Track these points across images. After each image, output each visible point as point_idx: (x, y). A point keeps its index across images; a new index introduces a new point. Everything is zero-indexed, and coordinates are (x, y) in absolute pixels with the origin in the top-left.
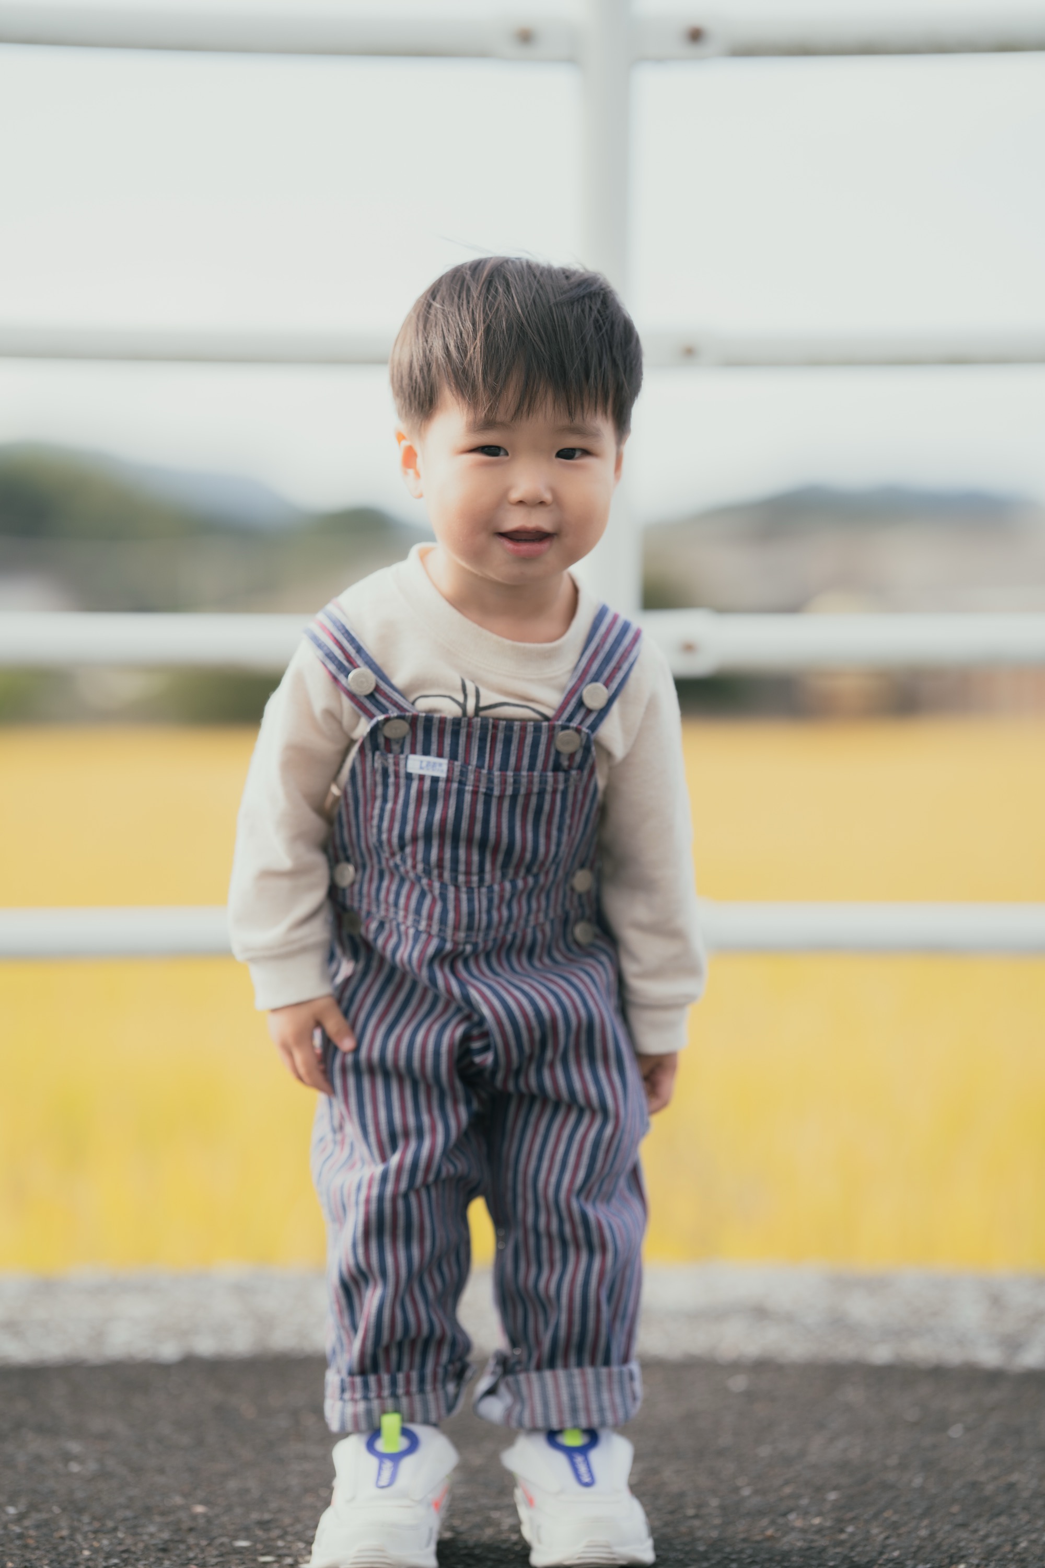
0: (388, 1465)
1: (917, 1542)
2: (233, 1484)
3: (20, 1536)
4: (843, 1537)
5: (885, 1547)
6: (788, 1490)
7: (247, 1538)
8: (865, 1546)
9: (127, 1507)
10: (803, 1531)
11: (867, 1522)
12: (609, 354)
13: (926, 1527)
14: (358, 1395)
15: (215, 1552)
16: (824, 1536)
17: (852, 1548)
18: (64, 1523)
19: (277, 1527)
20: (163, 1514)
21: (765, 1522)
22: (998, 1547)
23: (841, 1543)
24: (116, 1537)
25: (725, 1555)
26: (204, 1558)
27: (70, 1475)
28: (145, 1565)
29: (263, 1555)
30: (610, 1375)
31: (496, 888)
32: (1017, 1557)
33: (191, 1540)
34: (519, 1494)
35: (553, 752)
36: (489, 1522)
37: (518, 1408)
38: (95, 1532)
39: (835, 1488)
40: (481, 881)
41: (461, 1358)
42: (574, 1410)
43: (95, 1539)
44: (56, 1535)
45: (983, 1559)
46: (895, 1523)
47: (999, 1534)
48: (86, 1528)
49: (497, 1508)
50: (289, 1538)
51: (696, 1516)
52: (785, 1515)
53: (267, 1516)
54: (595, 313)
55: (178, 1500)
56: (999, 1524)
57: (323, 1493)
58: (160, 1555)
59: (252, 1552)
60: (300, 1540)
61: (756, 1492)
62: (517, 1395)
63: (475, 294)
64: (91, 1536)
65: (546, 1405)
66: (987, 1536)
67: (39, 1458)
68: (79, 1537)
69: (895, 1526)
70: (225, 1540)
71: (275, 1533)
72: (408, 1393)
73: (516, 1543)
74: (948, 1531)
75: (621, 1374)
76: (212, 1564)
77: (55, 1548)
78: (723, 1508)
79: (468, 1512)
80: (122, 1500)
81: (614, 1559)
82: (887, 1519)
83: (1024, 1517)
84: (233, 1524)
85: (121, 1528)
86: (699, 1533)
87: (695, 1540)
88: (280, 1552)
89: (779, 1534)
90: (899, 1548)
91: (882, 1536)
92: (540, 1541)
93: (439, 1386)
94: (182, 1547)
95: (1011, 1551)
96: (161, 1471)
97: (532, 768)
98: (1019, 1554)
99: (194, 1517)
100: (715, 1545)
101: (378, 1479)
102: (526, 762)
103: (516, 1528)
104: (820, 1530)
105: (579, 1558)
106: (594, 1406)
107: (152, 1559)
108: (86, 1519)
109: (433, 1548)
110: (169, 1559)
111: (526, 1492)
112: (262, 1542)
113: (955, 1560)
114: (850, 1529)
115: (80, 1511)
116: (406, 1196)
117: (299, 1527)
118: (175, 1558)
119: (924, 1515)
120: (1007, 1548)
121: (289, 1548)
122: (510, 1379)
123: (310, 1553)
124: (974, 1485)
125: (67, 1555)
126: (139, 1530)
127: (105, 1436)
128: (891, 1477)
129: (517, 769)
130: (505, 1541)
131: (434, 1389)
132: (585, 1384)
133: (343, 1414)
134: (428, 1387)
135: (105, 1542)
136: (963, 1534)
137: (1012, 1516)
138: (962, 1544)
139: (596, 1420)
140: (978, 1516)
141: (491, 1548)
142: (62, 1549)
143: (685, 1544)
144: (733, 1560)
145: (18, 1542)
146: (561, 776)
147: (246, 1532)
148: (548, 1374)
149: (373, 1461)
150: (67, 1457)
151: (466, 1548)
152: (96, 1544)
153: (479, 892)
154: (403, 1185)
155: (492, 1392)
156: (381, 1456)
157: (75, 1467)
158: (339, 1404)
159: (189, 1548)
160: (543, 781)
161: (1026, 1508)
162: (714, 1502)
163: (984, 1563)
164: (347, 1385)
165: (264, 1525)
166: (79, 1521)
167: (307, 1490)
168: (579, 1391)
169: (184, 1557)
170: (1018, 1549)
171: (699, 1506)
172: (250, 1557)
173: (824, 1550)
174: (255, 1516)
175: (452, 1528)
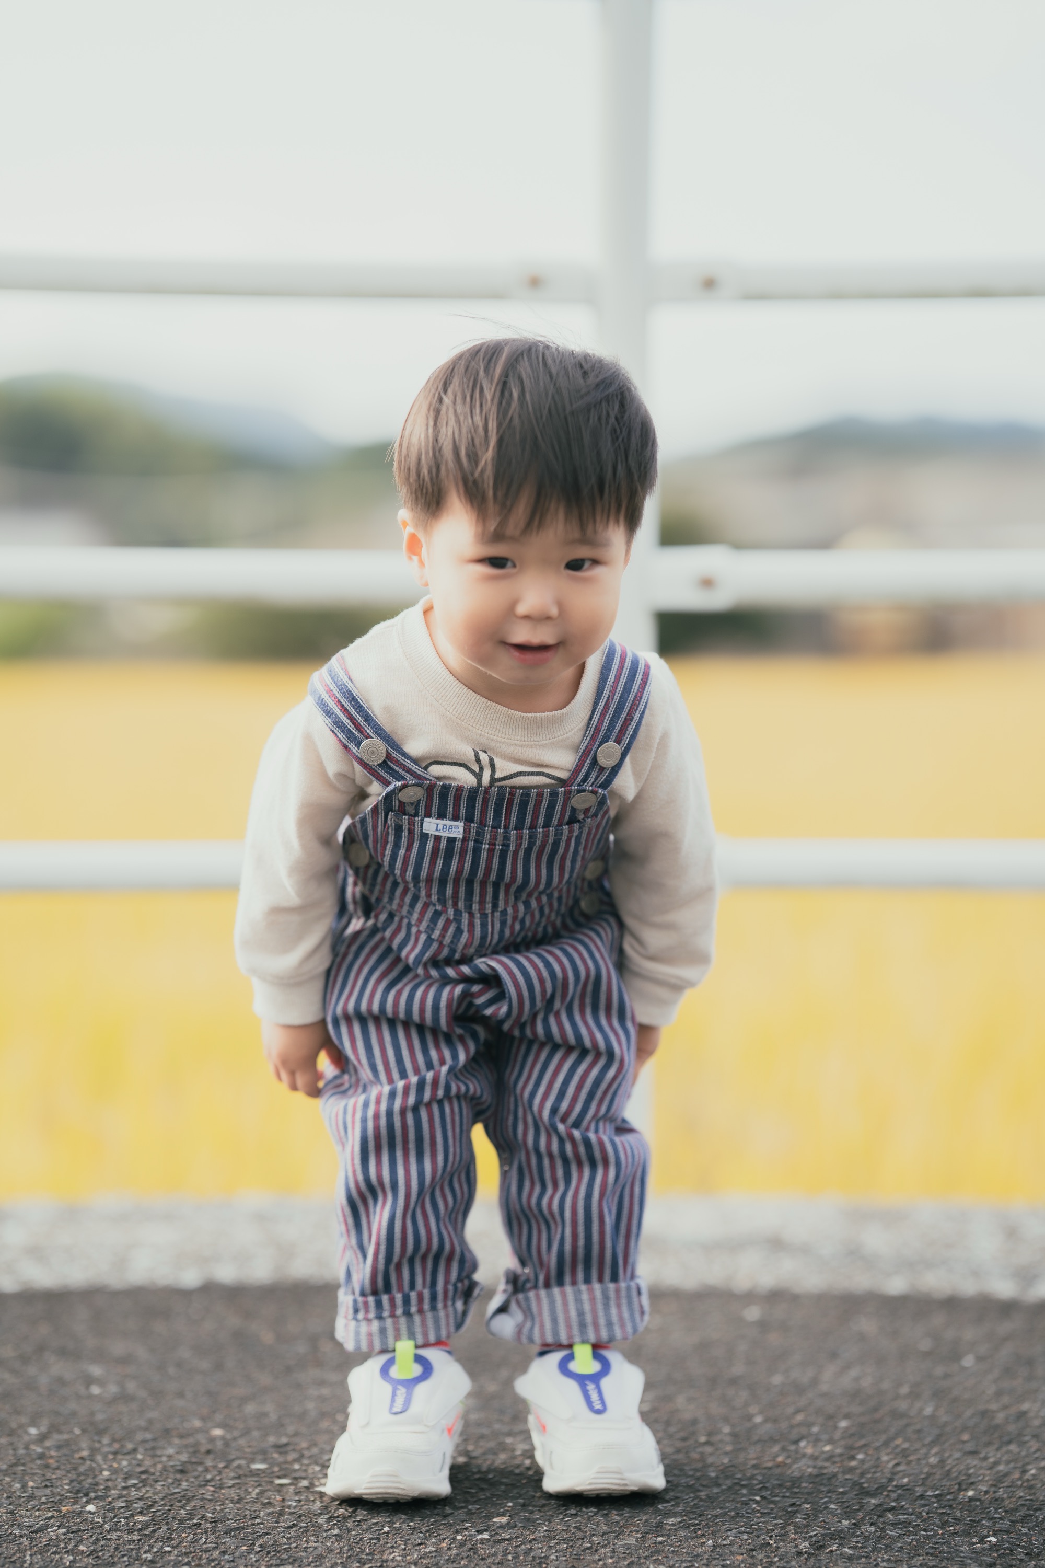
0: (402, 1391)
1: (926, 1470)
2: (250, 1408)
3: (41, 1456)
4: (853, 1463)
5: (894, 1474)
6: (800, 1417)
7: (264, 1461)
8: (875, 1473)
9: (146, 1429)
10: (814, 1458)
11: (877, 1449)
12: (624, 464)
13: (935, 1454)
14: (372, 1315)
15: (232, 1475)
16: (835, 1463)
17: (862, 1475)
18: (84, 1445)
19: (294, 1450)
20: (181, 1437)
21: (776, 1449)
22: (1007, 1474)
23: (852, 1470)
24: (135, 1459)
25: (736, 1481)
26: (221, 1480)
27: (90, 1397)
28: (163, 1485)
29: (279, 1477)
30: (618, 1291)
31: (510, 911)
32: (1025, 1484)
33: (209, 1463)
34: (531, 1419)
35: (569, 809)
36: (503, 1447)
37: (528, 1325)
38: (115, 1453)
39: (847, 1416)
40: (495, 906)
41: (469, 1277)
42: (582, 1325)
43: (114, 1459)
44: (77, 1456)
45: (992, 1485)
46: (904, 1450)
47: (1008, 1462)
48: (106, 1449)
49: (510, 1434)
50: (306, 1462)
51: (707, 1443)
52: (796, 1442)
53: (284, 1440)
54: (612, 420)
55: (197, 1423)
56: (1009, 1452)
57: (340, 1417)
58: (178, 1476)
59: (269, 1474)
60: (316, 1463)
61: (766, 1421)
62: (528, 1312)
63: (488, 395)
64: (111, 1457)
65: (554, 1320)
66: (996, 1463)
67: (61, 1381)
68: (99, 1458)
69: (905, 1453)
70: (243, 1462)
71: (291, 1456)
72: (421, 1311)
73: (528, 1469)
74: (957, 1459)
75: (628, 1289)
76: (230, 1485)
77: (75, 1469)
78: (734, 1435)
79: (482, 1437)
80: (142, 1423)
81: (626, 1485)
82: (897, 1446)
83: (1034, 1445)
84: (249, 1447)
85: (141, 1450)
86: (710, 1460)
87: (706, 1466)
88: (297, 1475)
89: (788, 1461)
90: (908, 1476)
91: (891, 1465)
92: (552, 1467)
93: (449, 1303)
94: (200, 1469)
95: (1020, 1479)
96: (181, 1395)
97: (547, 825)
98: (1028, 1480)
99: (212, 1440)
100: (726, 1472)
101: (392, 1406)
102: (541, 821)
103: (530, 1454)
104: (830, 1458)
105: (590, 1484)
106: (602, 1321)
107: (170, 1481)
108: (106, 1441)
109: (446, 1472)
110: (187, 1480)
111: (538, 1418)
112: (279, 1465)
113: (964, 1487)
114: (860, 1456)
115: (101, 1432)
116: (416, 1109)
117: (315, 1451)
118: (192, 1480)
119: (933, 1443)
120: (1017, 1475)
121: (306, 1471)
122: (521, 1296)
123: (326, 1476)
124: (984, 1414)
125: (87, 1475)
126: (159, 1452)
127: (125, 1360)
128: (903, 1405)
129: (533, 827)
130: (518, 1466)
131: (445, 1306)
132: (593, 1300)
133: (357, 1333)
134: (440, 1305)
135: (125, 1463)
136: (973, 1462)
137: (1022, 1444)
138: (971, 1471)
139: (604, 1334)
140: (989, 1444)
141: (503, 1472)
142: (82, 1469)
143: (696, 1470)
144: (744, 1486)
145: (39, 1462)
146: (576, 826)
147: (263, 1454)
148: (556, 1291)
149: (387, 1388)
150: (89, 1381)
151: (479, 1472)
152: (115, 1465)
153: (493, 916)
154: (411, 1100)
155: (503, 1309)
156: (396, 1383)
157: (95, 1390)
158: (353, 1324)
159: (207, 1470)
160: (558, 834)
161: (1035, 1436)
162: (727, 1429)
163: (993, 1489)
164: (361, 1305)
165: (278, 1447)
166: (99, 1442)
167: (323, 1415)
168: (587, 1307)
169: (201, 1479)
170: (1027, 1476)
171: (710, 1434)
172: (267, 1479)
173: (835, 1475)
174: (272, 1439)
175: (466, 1453)
